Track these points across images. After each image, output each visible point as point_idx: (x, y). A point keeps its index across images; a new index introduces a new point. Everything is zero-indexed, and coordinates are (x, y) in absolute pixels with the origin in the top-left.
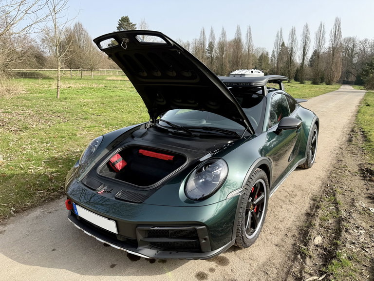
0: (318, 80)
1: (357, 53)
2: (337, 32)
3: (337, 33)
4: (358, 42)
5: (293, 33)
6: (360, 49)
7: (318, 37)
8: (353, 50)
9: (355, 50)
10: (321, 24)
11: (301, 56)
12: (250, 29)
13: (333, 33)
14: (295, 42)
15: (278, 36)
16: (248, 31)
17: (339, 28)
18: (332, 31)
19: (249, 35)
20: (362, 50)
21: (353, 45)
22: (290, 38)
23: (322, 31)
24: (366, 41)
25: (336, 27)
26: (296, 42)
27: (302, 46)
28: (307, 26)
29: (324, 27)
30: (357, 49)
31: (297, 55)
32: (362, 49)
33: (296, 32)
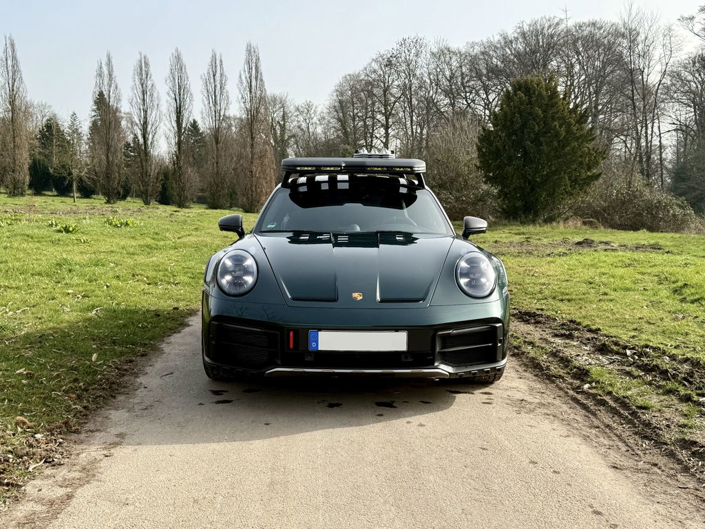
0: (222, 201)
1: (294, 136)
2: (254, 80)
3: (254, 83)
4: (292, 108)
5: (143, 71)
6: (299, 127)
7: (211, 89)
8: (283, 128)
9: (287, 127)
10: (214, 57)
11: (172, 135)
12: (13, 45)
13: (244, 81)
14: (152, 95)
15: (100, 75)
16: (6, 51)
17: (257, 71)
18: (243, 77)
19: (10, 62)
20: (302, 130)
21: (283, 116)
22: (138, 83)
23: (218, 75)
24: (309, 107)
25: (250, 68)
26: (155, 95)
27: (173, 109)
28: (178, 58)
29: (221, 64)
30: (292, 125)
31: (160, 132)
32: (304, 125)
33: (152, 70)
